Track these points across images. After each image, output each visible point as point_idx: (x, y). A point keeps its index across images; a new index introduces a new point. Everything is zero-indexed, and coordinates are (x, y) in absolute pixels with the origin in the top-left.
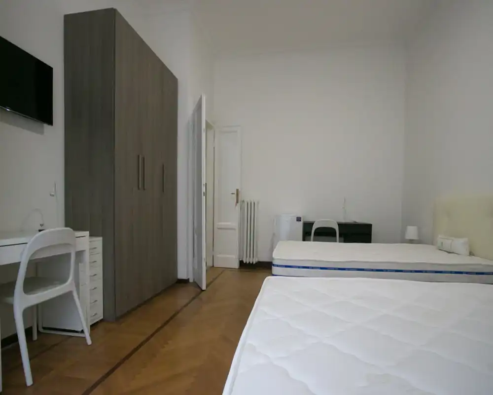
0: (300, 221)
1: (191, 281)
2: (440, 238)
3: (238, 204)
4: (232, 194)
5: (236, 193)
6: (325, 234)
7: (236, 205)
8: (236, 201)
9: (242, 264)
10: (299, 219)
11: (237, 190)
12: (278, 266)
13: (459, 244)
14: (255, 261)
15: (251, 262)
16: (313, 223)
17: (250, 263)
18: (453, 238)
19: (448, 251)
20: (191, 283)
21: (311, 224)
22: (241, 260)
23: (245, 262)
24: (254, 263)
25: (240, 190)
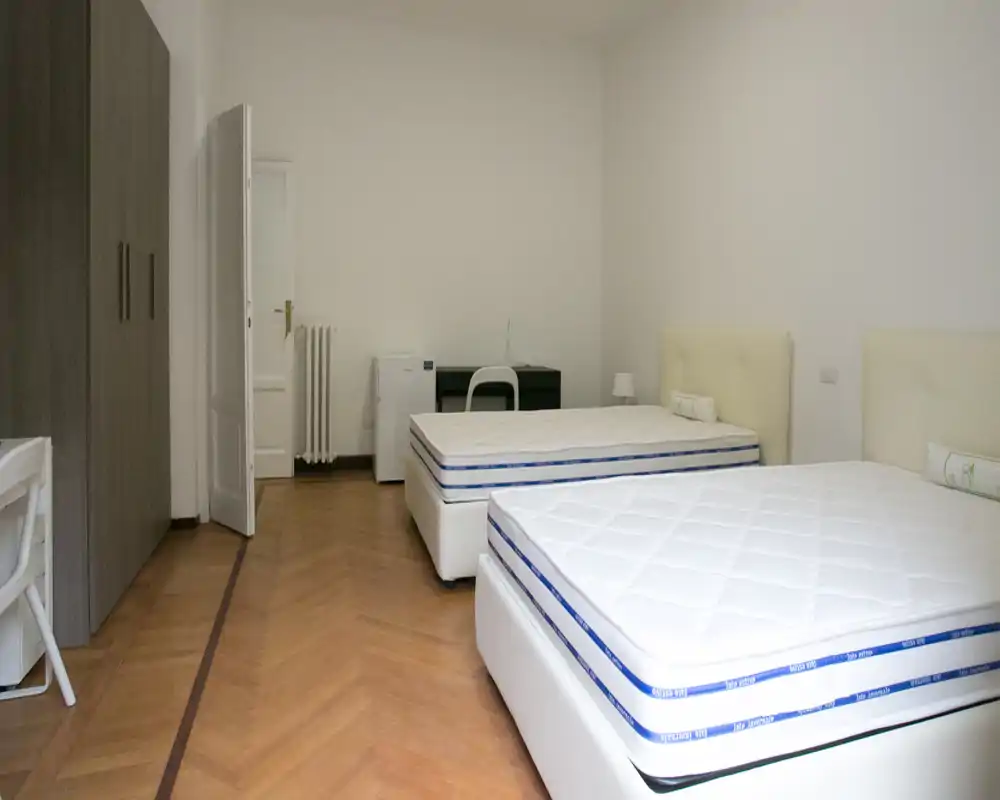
0: (431, 368)
1: (205, 519)
2: (676, 397)
3: (289, 335)
4: (278, 311)
5: (284, 308)
7: (286, 335)
8: (284, 327)
9: (301, 466)
10: (428, 366)
11: (288, 303)
12: (453, 468)
13: (704, 405)
14: (330, 456)
15: (323, 461)
16: (471, 375)
17: (320, 461)
18: (693, 396)
19: (689, 416)
20: (205, 524)
22: (298, 457)
23: (308, 462)
24: (331, 460)
25: (293, 303)
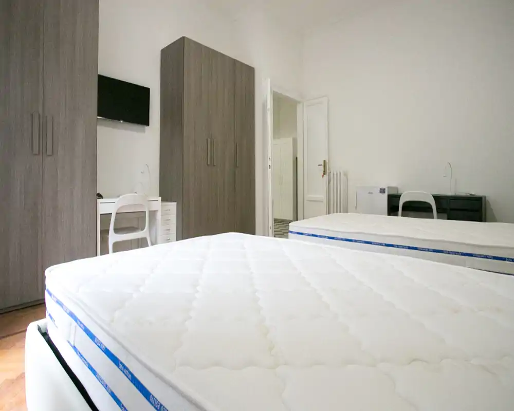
0: (384, 192)
3: (325, 175)
4: (319, 165)
5: (323, 164)
6: (416, 209)
7: (323, 176)
8: (322, 172)
11: (325, 161)
16: (401, 195)
21: (398, 197)
25: (327, 161)
